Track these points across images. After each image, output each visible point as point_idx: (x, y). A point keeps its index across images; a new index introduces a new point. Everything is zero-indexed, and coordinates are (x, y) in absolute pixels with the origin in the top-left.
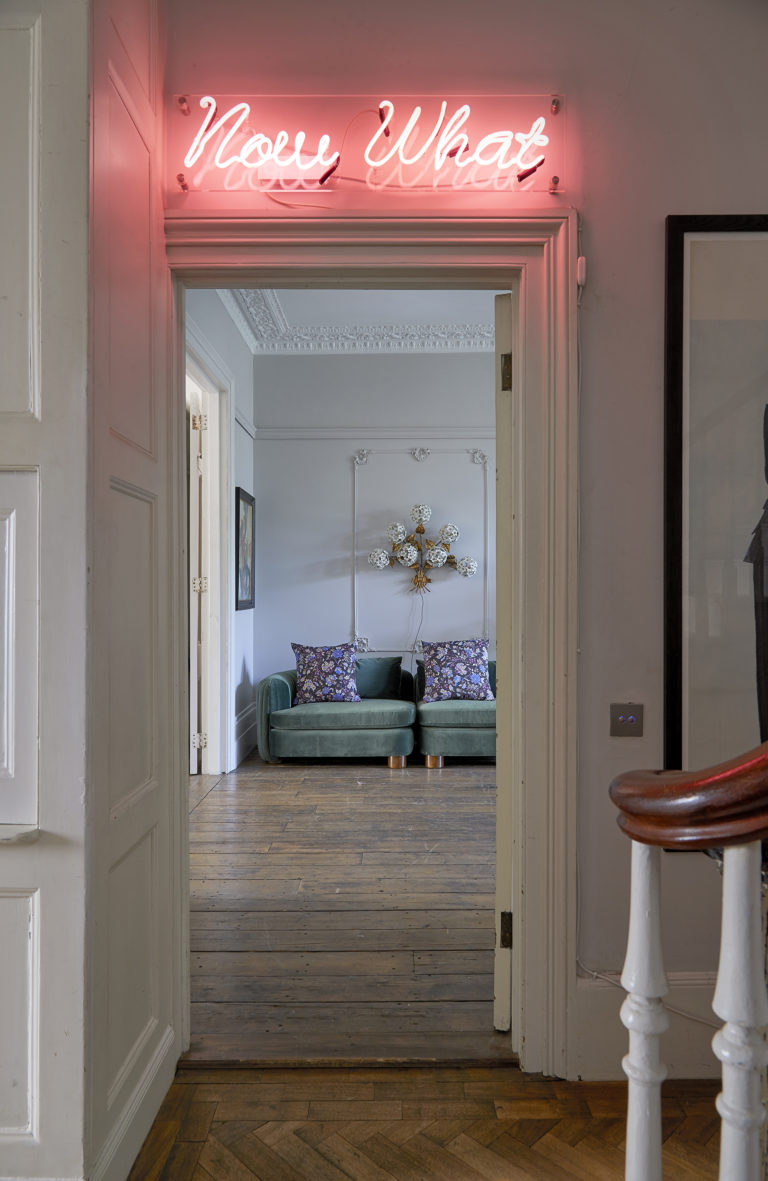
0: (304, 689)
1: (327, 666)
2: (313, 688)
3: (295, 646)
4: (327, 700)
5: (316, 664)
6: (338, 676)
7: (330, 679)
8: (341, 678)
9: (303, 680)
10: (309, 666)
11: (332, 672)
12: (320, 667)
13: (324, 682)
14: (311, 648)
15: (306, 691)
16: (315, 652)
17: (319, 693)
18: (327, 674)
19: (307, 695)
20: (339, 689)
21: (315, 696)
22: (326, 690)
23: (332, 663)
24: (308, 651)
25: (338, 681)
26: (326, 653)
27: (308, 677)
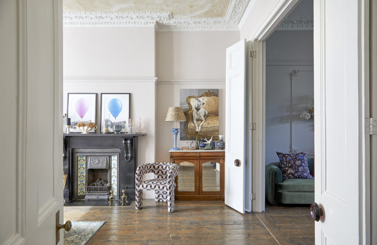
0: (288, 172)
1: (298, 163)
2: (293, 172)
3: (278, 154)
4: (299, 178)
5: (292, 161)
6: (304, 167)
7: (300, 169)
8: (305, 168)
9: (287, 168)
10: (289, 163)
11: (301, 166)
12: (295, 163)
13: (298, 170)
14: (288, 154)
15: (290, 173)
16: (290, 156)
17: (296, 175)
18: (299, 166)
19: (290, 175)
20: (305, 173)
21: (294, 176)
22: (299, 174)
23: (300, 161)
24: (287, 155)
25: (304, 169)
26: (296, 157)
27: (289, 167)
